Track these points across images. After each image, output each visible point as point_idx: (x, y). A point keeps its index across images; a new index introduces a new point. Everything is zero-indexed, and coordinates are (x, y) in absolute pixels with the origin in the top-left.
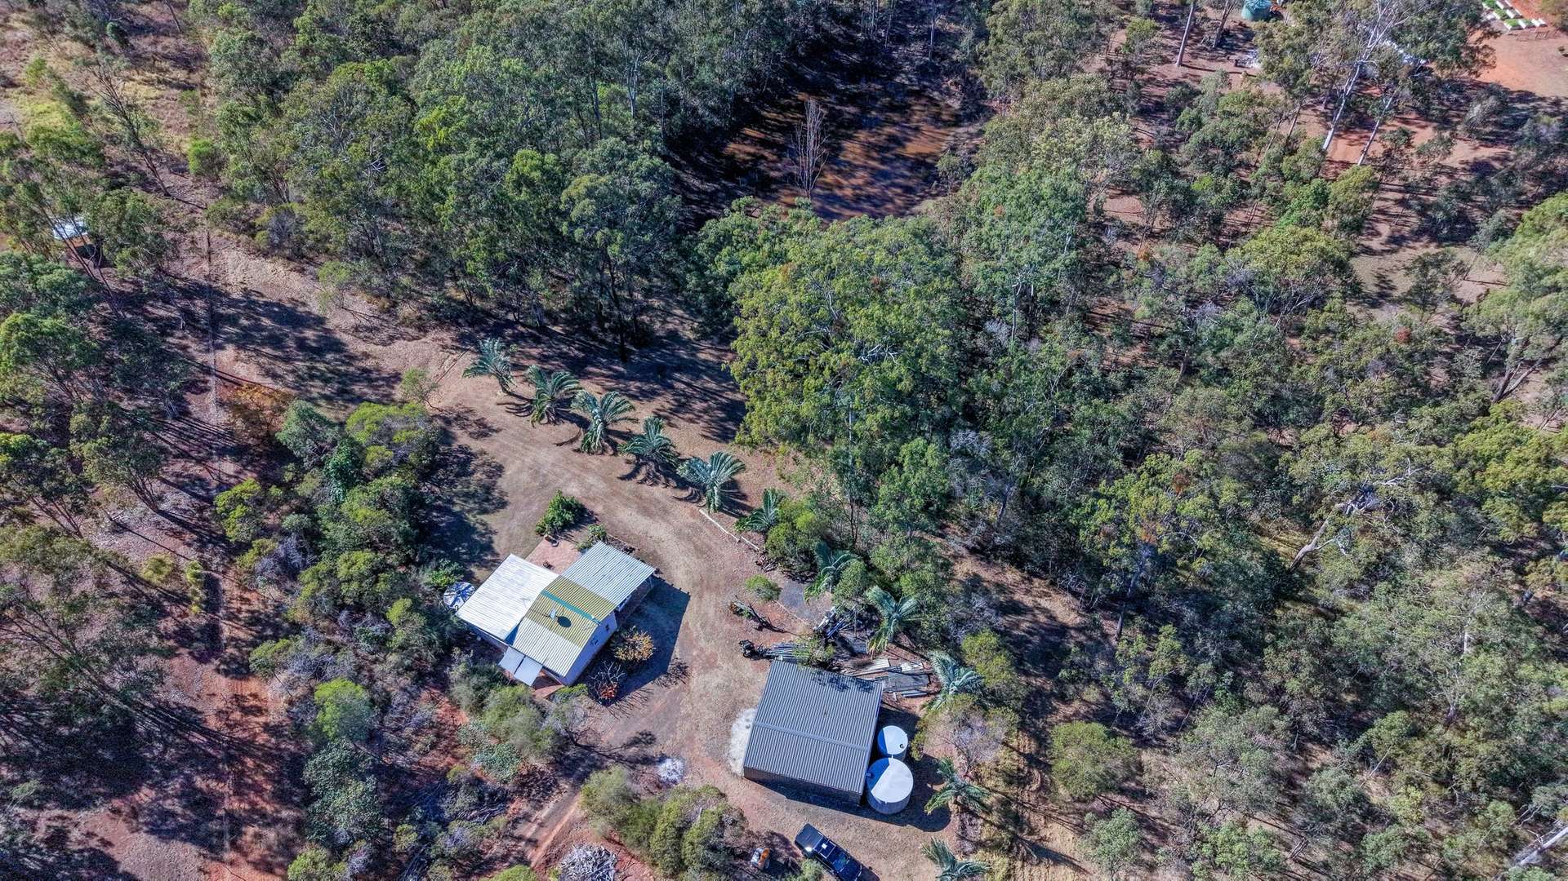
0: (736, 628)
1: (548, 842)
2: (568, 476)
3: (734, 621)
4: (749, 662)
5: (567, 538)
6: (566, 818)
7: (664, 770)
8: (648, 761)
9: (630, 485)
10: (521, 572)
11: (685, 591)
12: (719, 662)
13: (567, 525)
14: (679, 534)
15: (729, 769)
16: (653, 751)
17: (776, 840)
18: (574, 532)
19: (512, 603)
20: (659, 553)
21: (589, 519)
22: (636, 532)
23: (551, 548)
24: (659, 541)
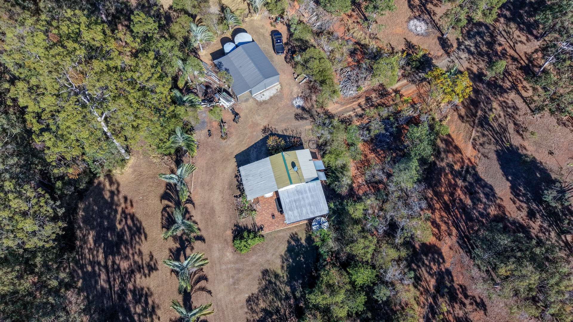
0: (232, 130)
1: (355, 103)
3: (231, 133)
4: (241, 114)
5: (254, 225)
6: (344, 108)
7: (300, 102)
8: (303, 109)
9: (203, 233)
12: (251, 123)
13: (249, 232)
14: (211, 189)
15: (281, 89)
16: (299, 111)
17: (288, 60)
18: (250, 227)
19: (305, 195)
20: (227, 187)
21: (237, 229)
22: (226, 205)
23: (265, 226)
24: (222, 192)
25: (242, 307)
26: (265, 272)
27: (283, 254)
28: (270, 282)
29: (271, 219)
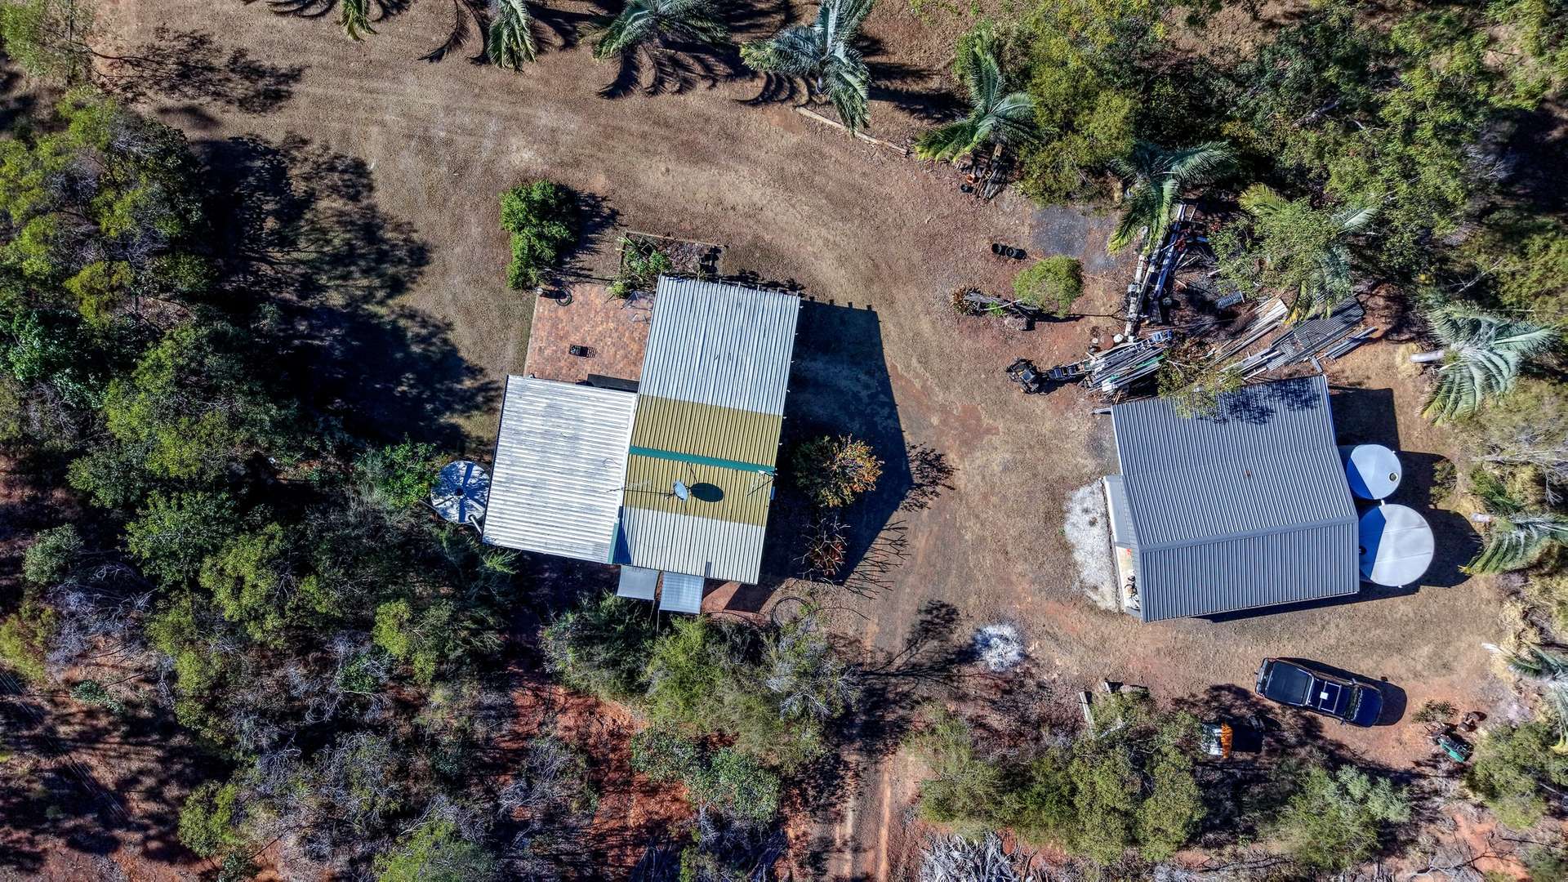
0: (986, 341)
1: (884, 866)
2: (493, 126)
3: (976, 330)
4: (1039, 402)
5: (583, 276)
6: (886, 813)
7: (999, 655)
8: (964, 655)
9: (634, 101)
10: (553, 410)
11: (860, 305)
12: (986, 421)
13: (564, 249)
14: (782, 180)
15: (1093, 608)
16: (962, 635)
17: (1227, 698)
18: (584, 259)
19: (579, 482)
20: (768, 238)
21: (598, 215)
22: (700, 209)
23: (561, 311)
24: (754, 212)
25: (345, 136)
26: (420, 256)
27: (450, 336)
28: (382, 257)
29: (576, 339)
